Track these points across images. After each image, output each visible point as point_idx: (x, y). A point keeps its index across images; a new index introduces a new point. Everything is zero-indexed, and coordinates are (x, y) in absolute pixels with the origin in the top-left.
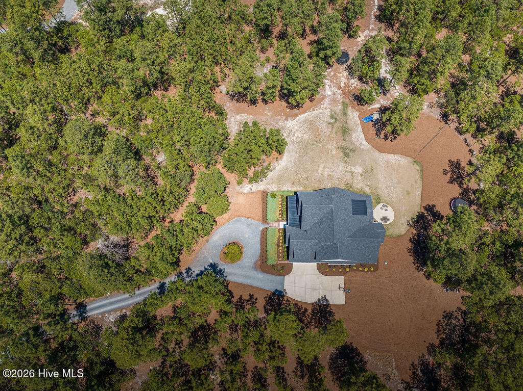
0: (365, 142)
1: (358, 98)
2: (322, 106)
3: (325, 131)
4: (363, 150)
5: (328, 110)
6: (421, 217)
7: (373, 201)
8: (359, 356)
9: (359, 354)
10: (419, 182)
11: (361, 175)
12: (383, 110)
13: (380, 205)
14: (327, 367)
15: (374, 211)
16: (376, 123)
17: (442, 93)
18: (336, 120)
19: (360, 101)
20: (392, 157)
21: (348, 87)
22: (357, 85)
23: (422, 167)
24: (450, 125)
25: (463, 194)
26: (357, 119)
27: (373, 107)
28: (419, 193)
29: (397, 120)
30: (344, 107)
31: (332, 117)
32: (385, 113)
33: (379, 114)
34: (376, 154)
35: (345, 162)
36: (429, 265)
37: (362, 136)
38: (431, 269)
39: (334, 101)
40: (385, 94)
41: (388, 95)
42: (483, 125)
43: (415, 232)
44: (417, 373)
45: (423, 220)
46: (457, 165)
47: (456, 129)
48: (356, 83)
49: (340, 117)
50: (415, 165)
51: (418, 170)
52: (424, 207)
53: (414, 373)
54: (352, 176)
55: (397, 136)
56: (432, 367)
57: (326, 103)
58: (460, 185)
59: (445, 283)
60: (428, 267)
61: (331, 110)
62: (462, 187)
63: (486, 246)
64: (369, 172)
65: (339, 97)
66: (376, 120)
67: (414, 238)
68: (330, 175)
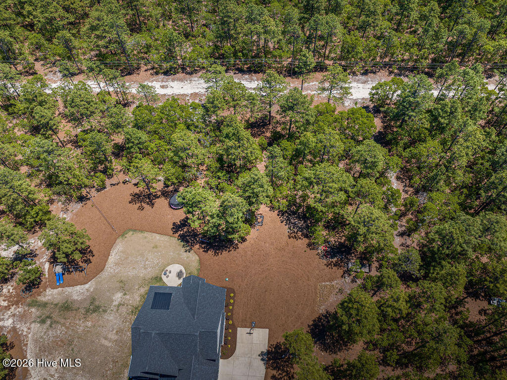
0: (87, 286)
1: (29, 286)
2: (25, 333)
3: (59, 332)
4: (96, 289)
5: (33, 325)
6: (183, 238)
7: (158, 285)
8: (321, 319)
9: (319, 319)
10: (146, 234)
11: (125, 294)
12: (54, 260)
13: (164, 277)
14: (334, 356)
15: (169, 285)
16: (66, 270)
17: (55, 197)
18: (49, 317)
19: (34, 285)
20: (112, 258)
21: (11, 296)
22: (12, 286)
23: (130, 230)
24: (92, 195)
25: (166, 196)
26: (56, 291)
27: (47, 270)
28: (158, 237)
29: (69, 246)
30: (35, 306)
31: (43, 322)
32: (57, 259)
33: (58, 265)
34: (104, 275)
35: (105, 311)
36: (232, 236)
37: (78, 288)
38: (236, 236)
39: (23, 317)
40: (35, 256)
41: (37, 252)
42: (101, 167)
43: (197, 246)
44: (334, 262)
45: (187, 236)
46: (136, 196)
47: (98, 191)
48: (10, 287)
49: (46, 312)
50: (126, 236)
51: (133, 234)
52: (173, 234)
53: (335, 265)
54: (123, 305)
55: (89, 250)
56: (329, 247)
57: (23, 328)
58: (157, 197)
59: (251, 225)
60: (234, 238)
61: (34, 322)
62: (160, 196)
63: (219, 184)
64: (124, 286)
65: (20, 309)
66: (64, 269)
67: (204, 248)
68: (117, 332)
